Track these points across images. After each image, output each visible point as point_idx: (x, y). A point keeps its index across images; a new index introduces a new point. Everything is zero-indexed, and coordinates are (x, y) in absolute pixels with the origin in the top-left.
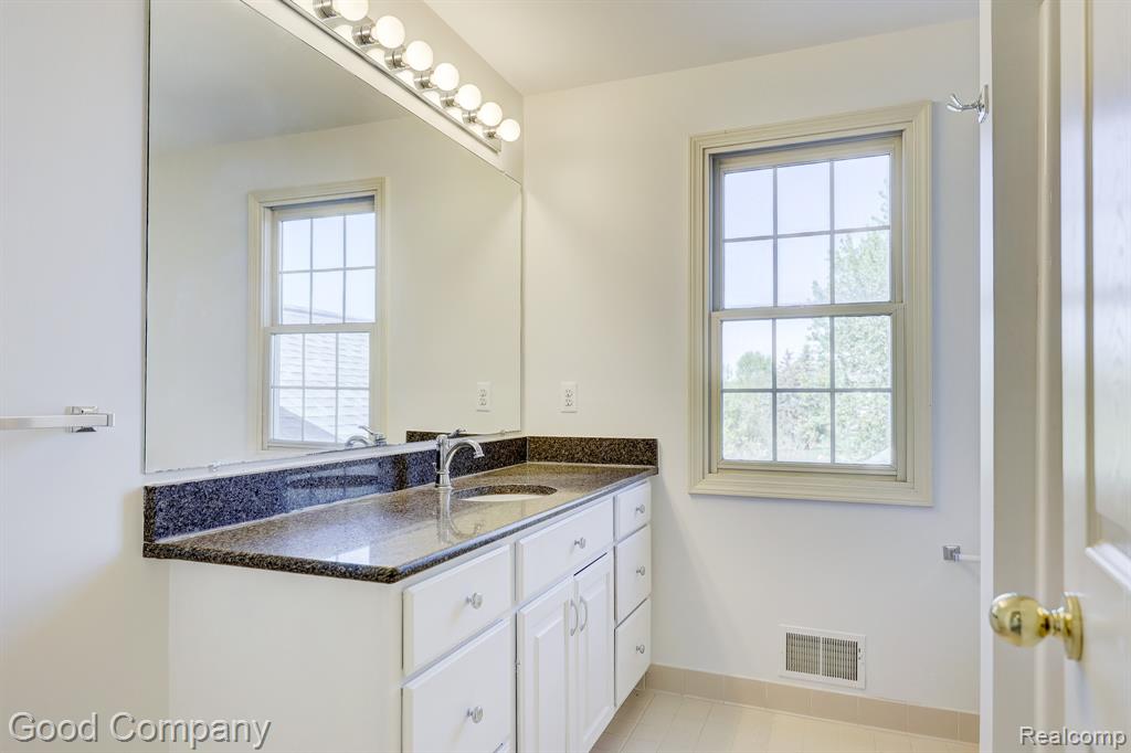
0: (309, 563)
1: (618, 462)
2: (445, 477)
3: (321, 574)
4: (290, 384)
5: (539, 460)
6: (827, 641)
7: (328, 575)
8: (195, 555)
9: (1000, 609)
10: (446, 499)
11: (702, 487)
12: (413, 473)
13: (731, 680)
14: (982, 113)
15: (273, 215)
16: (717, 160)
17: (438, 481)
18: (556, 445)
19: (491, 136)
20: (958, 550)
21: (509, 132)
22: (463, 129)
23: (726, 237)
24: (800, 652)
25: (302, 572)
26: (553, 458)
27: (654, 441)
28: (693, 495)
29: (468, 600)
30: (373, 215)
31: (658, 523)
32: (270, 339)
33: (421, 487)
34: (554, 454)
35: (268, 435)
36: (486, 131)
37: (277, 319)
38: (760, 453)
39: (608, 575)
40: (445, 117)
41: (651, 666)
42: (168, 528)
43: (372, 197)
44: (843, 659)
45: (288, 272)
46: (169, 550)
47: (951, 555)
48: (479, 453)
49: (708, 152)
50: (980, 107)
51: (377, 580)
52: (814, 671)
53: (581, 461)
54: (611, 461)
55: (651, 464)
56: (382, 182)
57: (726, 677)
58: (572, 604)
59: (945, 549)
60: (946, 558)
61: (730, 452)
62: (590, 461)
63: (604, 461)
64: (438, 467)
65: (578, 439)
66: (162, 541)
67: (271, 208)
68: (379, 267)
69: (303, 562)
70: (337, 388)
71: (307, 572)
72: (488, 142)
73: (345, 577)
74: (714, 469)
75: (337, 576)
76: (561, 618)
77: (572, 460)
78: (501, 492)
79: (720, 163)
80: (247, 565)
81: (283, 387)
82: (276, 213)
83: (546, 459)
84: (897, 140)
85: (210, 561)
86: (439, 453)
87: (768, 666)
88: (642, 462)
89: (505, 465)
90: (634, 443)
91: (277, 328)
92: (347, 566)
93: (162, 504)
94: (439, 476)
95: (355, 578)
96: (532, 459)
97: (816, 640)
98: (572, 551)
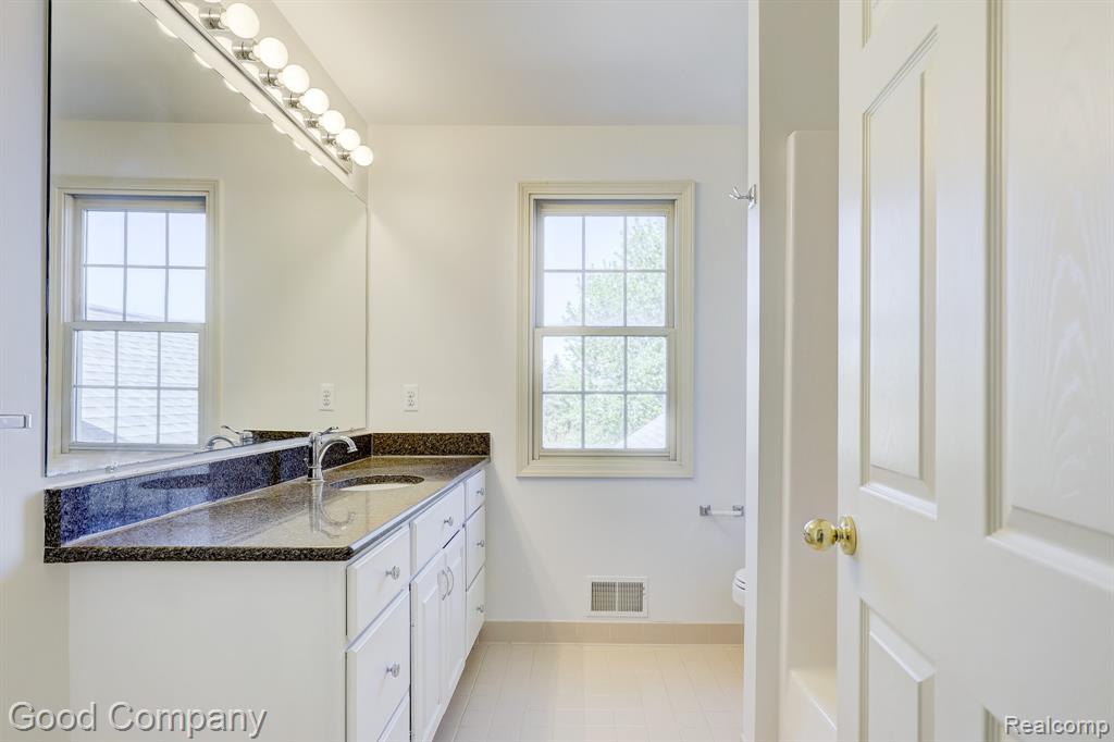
0: (258, 550)
1: (456, 453)
2: (318, 471)
3: (273, 559)
4: (97, 384)
5: (383, 454)
6: (623, 585)
7: (280, 560)
8: (116, 555)
9: (811, 530)
10: (318, 492)
11: (527, 472)
12: (285, 468)
13: (548, 625)
14: (752, 203)
15: (75, 203)
16: (539, 203)
17: (310, 475)
18: (400, 441)
19: (344, 158)
20: (709, 508)
21: (363, 156)
22: (319, 147)
23: (546, 268)
24: (602, 595)
25: (250, 559)
26: (397, 452)
27: (488, 434)
28: (519, 478)
29: (387, 573)
30: (203, 216)
31: (491, 504)
32: (71, 336)
33: (292, 482)
34: (398, 448)
35: (70, 437)
36: (340, 153)
37: (80, 313)
38: (570, 442)
39: (461, 550)
40: (307, 136)
41: (485, 623)
42: (73, 531)
43: (203, 199)
44: (633, 595)
45: (92, 266)
46: (82, 553)
47: (705, 512)
48: (353, 448)
49: (533, 197)
50: (750, 198)
51: (333, 559)
52: (613, 609)
53: (423, 454)
54: (450, 453)
55: (485, 454)
56: (215, 184)
57: (547, 623)
58: (443, 572)
59: (701, 508)
60: (701, 514)
61: (549, 442)
62: (432, 454)
63: (444, 453)
64: (311, 462)
65: (420, 434)
66: (69, 544)
67: (73, 195)
68: (212, 268)
69: (251, 550)
70: (159, 388)
71: (256, 559)
72: (341, 162)
73: (300, 559)
74: (536, 457)
75: (290, 560)
76: (436, 587)
77: (415, 453)
78: (367, 483)
79: (542, 207)
80: (186, 559)
81: (85, 387)
82: (79, 201)
83: (390, 453)
84: (670, 206)
85: (136, 560)
86: (311, 449)
87: (578, 608)
88: (477, 453)
89: (356, 459)
90: (470, 437)
91: (79, 323)
92: (301, 550)
93: (67, 507)
94: (311, 470)
95: (310, 559)
96: (376, 453)
97: (613, 585)
98: (443, 527)
